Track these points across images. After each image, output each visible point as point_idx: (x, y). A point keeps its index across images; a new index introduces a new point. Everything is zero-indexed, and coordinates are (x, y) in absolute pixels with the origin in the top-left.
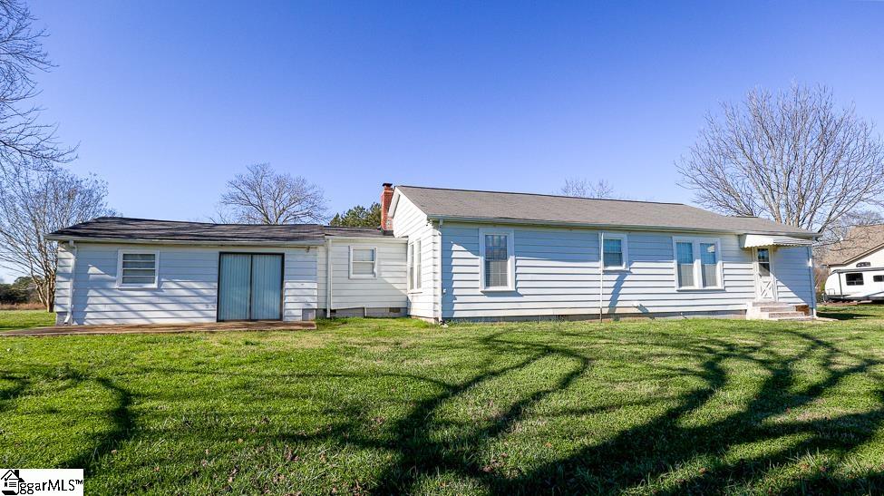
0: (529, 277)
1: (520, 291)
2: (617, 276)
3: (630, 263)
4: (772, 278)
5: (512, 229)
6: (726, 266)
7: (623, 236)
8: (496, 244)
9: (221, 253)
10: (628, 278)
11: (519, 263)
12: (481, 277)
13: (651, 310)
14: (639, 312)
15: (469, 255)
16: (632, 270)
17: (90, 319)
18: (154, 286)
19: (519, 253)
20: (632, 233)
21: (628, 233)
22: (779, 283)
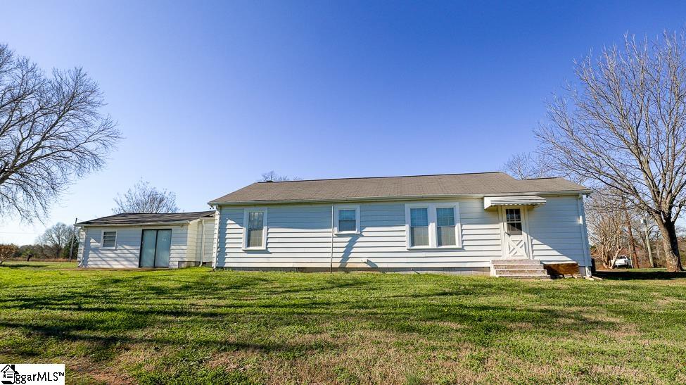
0: (277, 240)
1: (270, 250)
2: (350, 238)
3: (362, 228)
4: (524, 237)
5: (266, 208)
6: (464, 227)
7: (357, 207)
8: (256, 218)
9: (143, 230)
10: (361, 239)
11: (270, 230)
12: (244, 240)
13: (379, 266)
14: (369, 266)
15: (237, 226)
16: (363, 234)
17: (91, 264)
18: (114, 248)
19: (270, 224)
20: (365, 204)
21: (361, 204)
22: (535, 242)
